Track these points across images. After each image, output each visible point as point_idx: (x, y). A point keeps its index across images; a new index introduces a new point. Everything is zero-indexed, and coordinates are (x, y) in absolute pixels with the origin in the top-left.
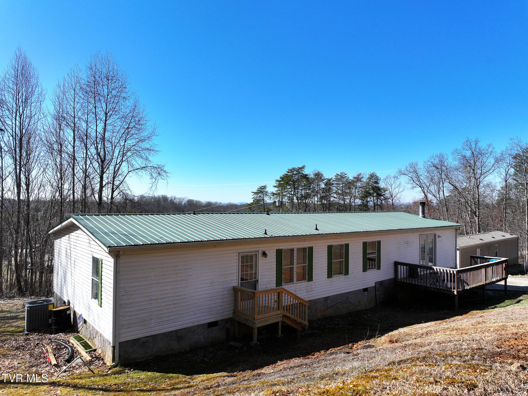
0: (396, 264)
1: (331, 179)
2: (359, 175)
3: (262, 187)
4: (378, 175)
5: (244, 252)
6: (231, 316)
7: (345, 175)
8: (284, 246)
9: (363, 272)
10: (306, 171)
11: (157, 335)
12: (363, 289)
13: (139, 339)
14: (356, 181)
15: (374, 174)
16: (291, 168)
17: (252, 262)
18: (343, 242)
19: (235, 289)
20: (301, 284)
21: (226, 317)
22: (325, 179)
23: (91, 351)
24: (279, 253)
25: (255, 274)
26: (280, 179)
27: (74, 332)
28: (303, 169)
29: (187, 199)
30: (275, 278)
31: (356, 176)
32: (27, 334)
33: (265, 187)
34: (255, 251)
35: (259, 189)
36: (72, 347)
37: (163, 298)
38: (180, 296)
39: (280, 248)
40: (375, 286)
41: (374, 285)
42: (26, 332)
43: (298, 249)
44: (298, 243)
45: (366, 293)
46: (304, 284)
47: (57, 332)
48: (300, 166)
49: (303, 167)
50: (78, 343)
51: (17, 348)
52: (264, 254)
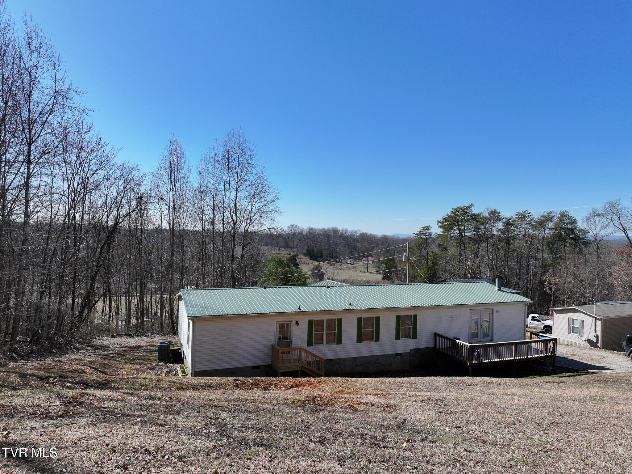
0: (436, 335)
1: (511, 219)
2: (550, 213)
3: (425, 227)
4: (571, 214)
5: (281, 321)
6: (270, 363)
7: (530, 213)
8: (314, 318)
9: (396, 340)
10: (475, 211)
11: (218, 369)
12: (396, 354)
13: (206, 370)
14: (545, 220)
15: (566, 213)
16: (455, 207)
17: (288, 328)
18: (374, 315)
19: (272, 346)
20: (330, 346)
21: (266, 364)
22: (503, 219)
23: (185, 375)
24: (310, 322)
25: (290, 336)
26: (443, 220)
27: (181, 364)
28: (470, 209)
29: (360, 233)
30: (307, 340)
31: (546, 214)
32: (158, 362)
33: (428, 228)
34: (290, 321)
35: (422, 230)
36: (176, 372)
37: (222, 348)
38: (233, 347)
39: (311, 319)
40: (410, 353)
41: (409, 351)
42: (158, 361)
43: (328, 320)
44: (328, 316)
45: (399, 357)
46: (334, 346)
47: (173, 362)
48: (467, 205)
49: (470, 206)
50: (180, 370)
51: (150, 369)
52: (297, 323)
